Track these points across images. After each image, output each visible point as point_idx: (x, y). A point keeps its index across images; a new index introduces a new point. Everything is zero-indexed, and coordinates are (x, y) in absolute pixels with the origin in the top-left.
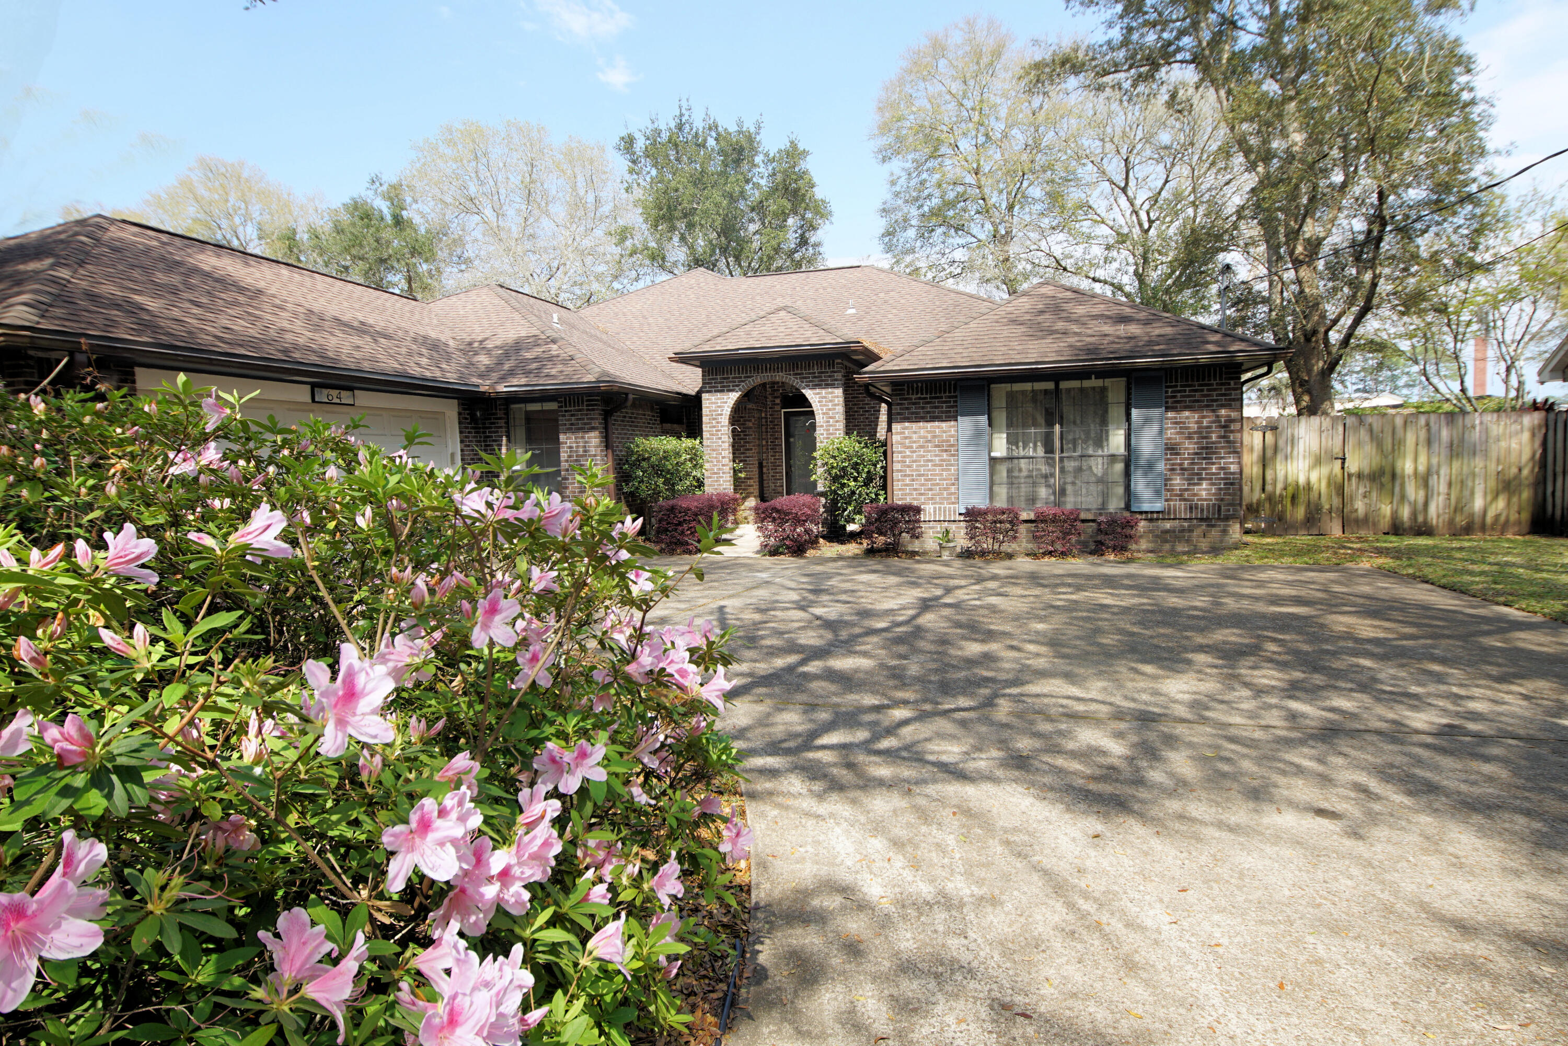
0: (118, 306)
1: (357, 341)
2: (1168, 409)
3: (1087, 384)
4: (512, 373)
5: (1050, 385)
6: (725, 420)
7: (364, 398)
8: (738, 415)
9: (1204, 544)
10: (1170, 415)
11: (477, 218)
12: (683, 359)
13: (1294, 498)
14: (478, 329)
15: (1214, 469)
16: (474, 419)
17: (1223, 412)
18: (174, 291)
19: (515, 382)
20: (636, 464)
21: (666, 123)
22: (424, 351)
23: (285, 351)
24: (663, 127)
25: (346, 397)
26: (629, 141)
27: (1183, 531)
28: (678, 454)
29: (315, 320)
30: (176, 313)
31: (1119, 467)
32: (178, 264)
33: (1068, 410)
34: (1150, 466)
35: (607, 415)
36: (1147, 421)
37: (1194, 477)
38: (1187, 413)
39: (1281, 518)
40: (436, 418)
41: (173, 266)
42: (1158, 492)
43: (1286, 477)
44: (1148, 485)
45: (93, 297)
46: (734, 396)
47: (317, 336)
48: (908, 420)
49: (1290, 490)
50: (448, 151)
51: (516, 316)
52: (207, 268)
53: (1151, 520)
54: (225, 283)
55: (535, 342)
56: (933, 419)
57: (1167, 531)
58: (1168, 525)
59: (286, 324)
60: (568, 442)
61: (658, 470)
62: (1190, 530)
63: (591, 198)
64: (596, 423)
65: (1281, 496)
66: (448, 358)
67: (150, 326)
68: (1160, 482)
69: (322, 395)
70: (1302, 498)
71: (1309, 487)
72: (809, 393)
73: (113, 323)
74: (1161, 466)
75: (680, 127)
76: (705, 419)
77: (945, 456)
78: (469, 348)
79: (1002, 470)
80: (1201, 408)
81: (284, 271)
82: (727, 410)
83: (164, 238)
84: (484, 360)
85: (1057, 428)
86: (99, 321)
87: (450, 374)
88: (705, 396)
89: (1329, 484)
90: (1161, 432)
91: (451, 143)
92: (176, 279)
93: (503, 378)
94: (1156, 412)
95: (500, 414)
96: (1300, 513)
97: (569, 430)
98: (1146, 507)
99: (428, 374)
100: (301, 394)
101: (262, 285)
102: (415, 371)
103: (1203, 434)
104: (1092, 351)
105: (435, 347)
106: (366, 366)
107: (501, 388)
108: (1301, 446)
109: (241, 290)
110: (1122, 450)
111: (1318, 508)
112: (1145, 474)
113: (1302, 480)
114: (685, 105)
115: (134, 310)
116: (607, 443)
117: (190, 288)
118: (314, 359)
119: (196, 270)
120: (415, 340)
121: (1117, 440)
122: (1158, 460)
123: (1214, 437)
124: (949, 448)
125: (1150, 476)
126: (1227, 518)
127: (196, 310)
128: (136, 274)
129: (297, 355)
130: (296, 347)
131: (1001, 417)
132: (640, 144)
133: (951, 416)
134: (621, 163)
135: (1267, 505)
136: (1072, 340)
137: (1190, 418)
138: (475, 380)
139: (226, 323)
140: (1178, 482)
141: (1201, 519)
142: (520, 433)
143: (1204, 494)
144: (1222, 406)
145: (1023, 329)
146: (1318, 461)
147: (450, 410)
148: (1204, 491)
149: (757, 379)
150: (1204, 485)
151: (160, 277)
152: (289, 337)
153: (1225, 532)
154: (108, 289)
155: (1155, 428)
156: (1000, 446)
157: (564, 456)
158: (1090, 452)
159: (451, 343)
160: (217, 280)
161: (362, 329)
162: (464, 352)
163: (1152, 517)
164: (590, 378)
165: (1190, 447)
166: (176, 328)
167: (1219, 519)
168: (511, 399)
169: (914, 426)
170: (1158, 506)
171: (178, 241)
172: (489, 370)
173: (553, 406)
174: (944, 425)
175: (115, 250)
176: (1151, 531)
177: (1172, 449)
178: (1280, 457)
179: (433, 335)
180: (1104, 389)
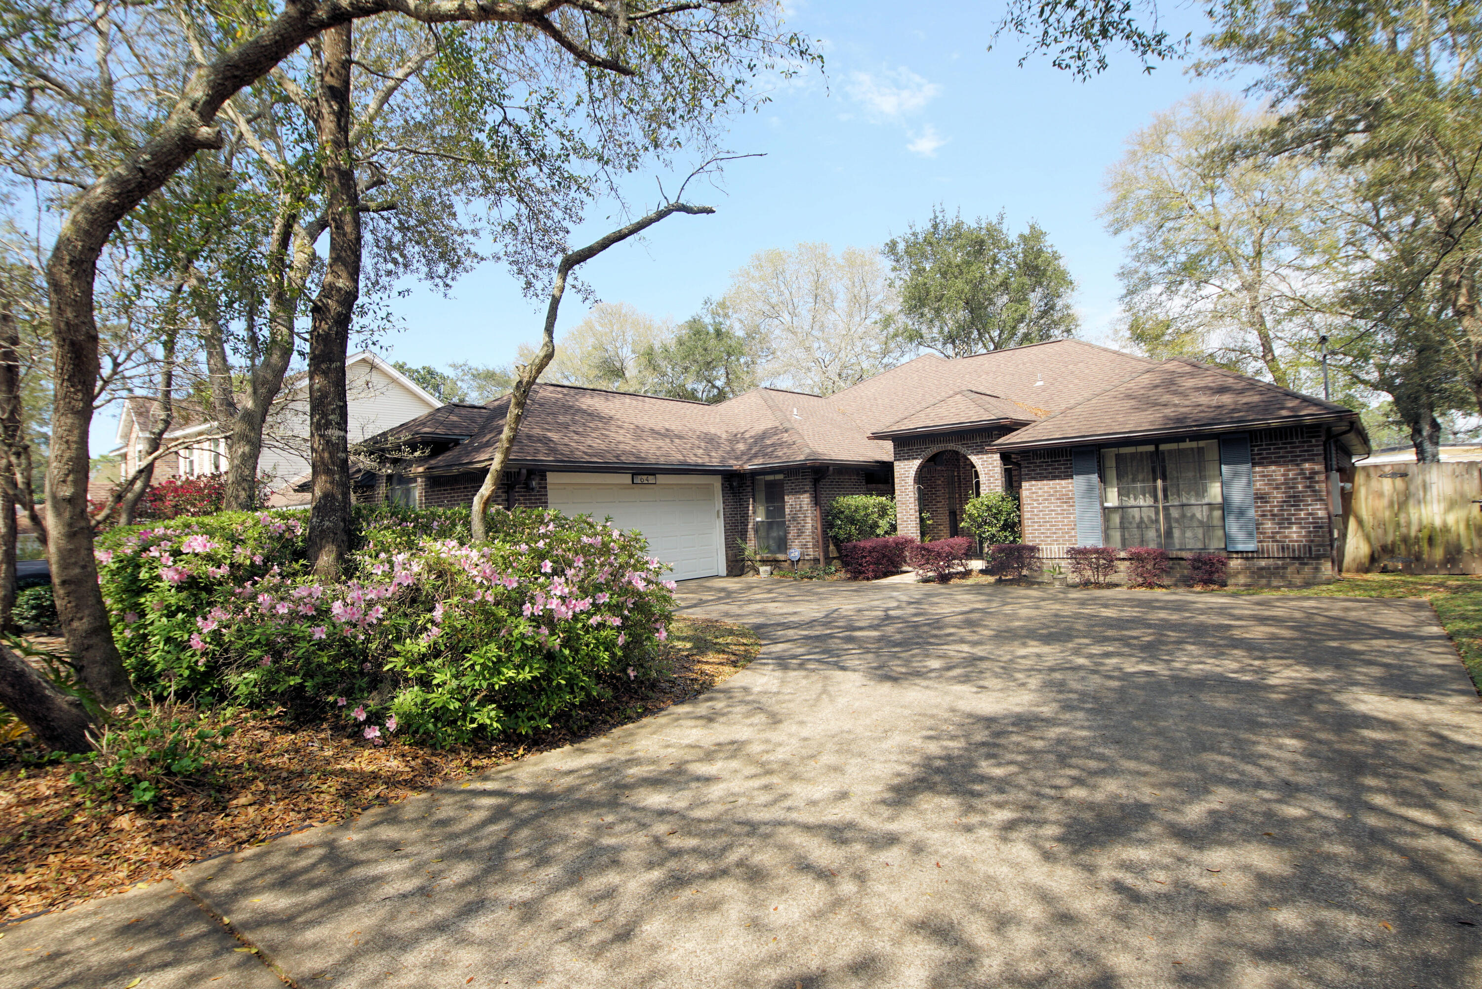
0: (540, 441)
1: (660, 443)
2: (1254, 464)
3: (1182, 445)
4: (755, 456)
5: (1151, 448)
6: (911, 481)
7: (661, 479)
8: (921, 477)
9: (1298, 580)
10: (1257, 469)
11: (776, 322)
12: (878, 436)
13: (1431, 540)
14: (743, 423)
15: (1302, 514)
16: (731, 486)
17: (1307, 465)
18: (566, 426)
19: (756, 461)
20: (836, 517)
21: (923, 226)
22: (703, 445)
23: (618, 457)
24: (918, 229)
25: (651, 479)
26: (892, 246)
27: (1277, 568)
28: (866, 508)
29: (639, 432)
30: (566, 440)
31: (1217, 514)
32: (571, 407)
33: (1170, 467)
34: (1241, 513)
35: (816, 482)
36: (1236, 475)
37: (1284, 522)
38: (1273, 468)
39: (1418, 558)
40: (708, 487)
41: (567, 409)
42: (1250, 535)
43: (1420, 520)
44: (1241, 528)
45: (529, 437)
46: (917, 463)
47: (637, 444)
48: (1035, 479)
49: (1425, 533)
50: (757, 274)
51: (769, 412)
52: (584, 407)
53: (1247, 559)
54: (593, 415)
55: (775, 431)
56: (1054, 478)
57: (1262, 569)
58: (1263, 563)
59: (621, 438)
60: (789, 500)
61: (852, 521)
62: (1284, 568)
63: (863, 294)
64: (807, 488)
65: (1416, 537)
66: (718, 446)
67: (553, 450)
68: (1252, 526)
69: (638, 479)
70: (1439, 540)
71: (1446, 529)
72: (974, 459)
73: (537, 451)
74: (1252, 513)
75: (935, 226)
76: (896, 481)
77: (1065, 506)
78: (734, 439)
79: (1116, 519)
80: (1285, 463)
81: (627, 399)
82: (912, 473)
83: (565, 391)
84: (741, 447)
85: (1159, 483)
86: (532, 451)
87: (714, 460)
88: (896, 463)
89: (1468, 526)
90: (1249, 484)
91: (759, 267)
92: (567, 419)
93: (750, 460)
94: (1244, 468)
95: (749, 483)
96: (1439, 554)
97: (791, 493)
98: (1240, 547)
99: (700, 461)
100: (626, 479)
101: (612, 413)
102: (692, 459)
103: (1289, 485)
104: (1180, 420)
105: (711, 440)
106: (662, 460)
107: (748, 467)
108: (1434, 491)
109: (601, 418)
110: (1219, 500)
111: (1459, 549)
112: (1238, 518)
113: (1438, 523)
114: (938, 208)
115: (546, 441)
116: (816, 501)
117: (575, 422)
118: (632, 459)
119: (580, 410)
120: (699, 437)
121: (1215, 491)
122: (1248, 508)
123: (1300, 487)
124: (1067, 500)
125: (1242, 521)
126: (1318, 557)
127: (576, 437)
128: (549, 419)
129: (623, 458)
130: (624, 452)
131: (1112, 474)
132: (901, 246)
133: (1068, 475)
134: (887, 263)
135: (1403, 547)
136: (1169, 411)
137: (1277, 472)
138: (732, 462)
139: (589, 442)
140: (1269, 526)
141: (1294, 558)
142: (761, 495)
143: (1295, 536)
144: (1306, 461)
145: (1133, 402)
146: (1452, 505)
147: (717, 483)
148: (1295, 534)
149: (934, 449)
150: (1295, 528)
151: (561, 419)
152: (621, 446)
153: (1317, 569)
154: (537, 431)
155: (1244, 480)
156: (1113, 498)
157: (787, 511)
158: (1193, 501)
159: (724, 436)
160: (590, 415)
161: (667, 434)
162: (730, 441)
163: (1245, 555)
164: (802, 457)
165: (1278, 496)
166: (565, 450)
167: (1310, 558)
168: (754, 473)
169: (1039, 483)
170: (1251, 547)
171: (572, 392)
172: (743, 454)
173: (780, 477)
174: (1063, 482)
175: (541, 405)
176: (1247, 568)
177: (1261, 497)
178: (1411, 502)
179: (713, 431)
180: (1200, 450)
